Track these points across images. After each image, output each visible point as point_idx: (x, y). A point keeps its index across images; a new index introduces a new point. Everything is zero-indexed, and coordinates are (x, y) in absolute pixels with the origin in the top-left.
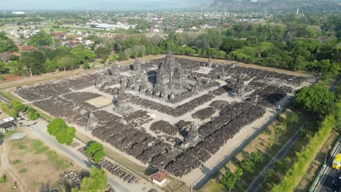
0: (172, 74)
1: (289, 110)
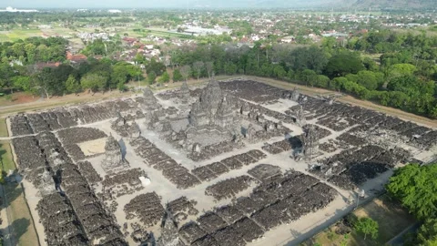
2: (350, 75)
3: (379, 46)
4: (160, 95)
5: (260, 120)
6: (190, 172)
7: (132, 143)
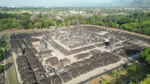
0: (78, 33)
1: (137, 61)
2: (127, 24)
3: (138, 17)
4: (60, 30)
5: (94, 37)
6: (69, 51)
7: (50, 43)
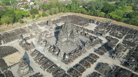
4: (39, 24)
5: (87, 35)
6: (67, 73)
